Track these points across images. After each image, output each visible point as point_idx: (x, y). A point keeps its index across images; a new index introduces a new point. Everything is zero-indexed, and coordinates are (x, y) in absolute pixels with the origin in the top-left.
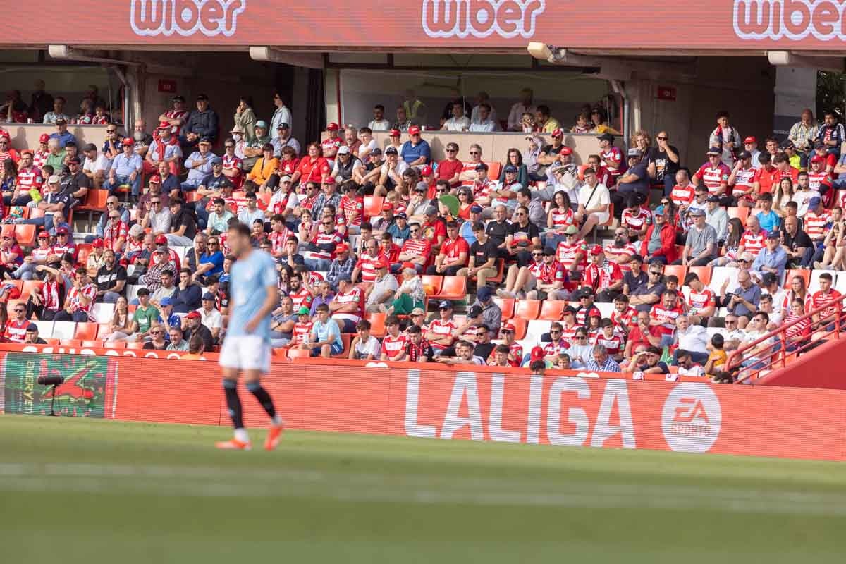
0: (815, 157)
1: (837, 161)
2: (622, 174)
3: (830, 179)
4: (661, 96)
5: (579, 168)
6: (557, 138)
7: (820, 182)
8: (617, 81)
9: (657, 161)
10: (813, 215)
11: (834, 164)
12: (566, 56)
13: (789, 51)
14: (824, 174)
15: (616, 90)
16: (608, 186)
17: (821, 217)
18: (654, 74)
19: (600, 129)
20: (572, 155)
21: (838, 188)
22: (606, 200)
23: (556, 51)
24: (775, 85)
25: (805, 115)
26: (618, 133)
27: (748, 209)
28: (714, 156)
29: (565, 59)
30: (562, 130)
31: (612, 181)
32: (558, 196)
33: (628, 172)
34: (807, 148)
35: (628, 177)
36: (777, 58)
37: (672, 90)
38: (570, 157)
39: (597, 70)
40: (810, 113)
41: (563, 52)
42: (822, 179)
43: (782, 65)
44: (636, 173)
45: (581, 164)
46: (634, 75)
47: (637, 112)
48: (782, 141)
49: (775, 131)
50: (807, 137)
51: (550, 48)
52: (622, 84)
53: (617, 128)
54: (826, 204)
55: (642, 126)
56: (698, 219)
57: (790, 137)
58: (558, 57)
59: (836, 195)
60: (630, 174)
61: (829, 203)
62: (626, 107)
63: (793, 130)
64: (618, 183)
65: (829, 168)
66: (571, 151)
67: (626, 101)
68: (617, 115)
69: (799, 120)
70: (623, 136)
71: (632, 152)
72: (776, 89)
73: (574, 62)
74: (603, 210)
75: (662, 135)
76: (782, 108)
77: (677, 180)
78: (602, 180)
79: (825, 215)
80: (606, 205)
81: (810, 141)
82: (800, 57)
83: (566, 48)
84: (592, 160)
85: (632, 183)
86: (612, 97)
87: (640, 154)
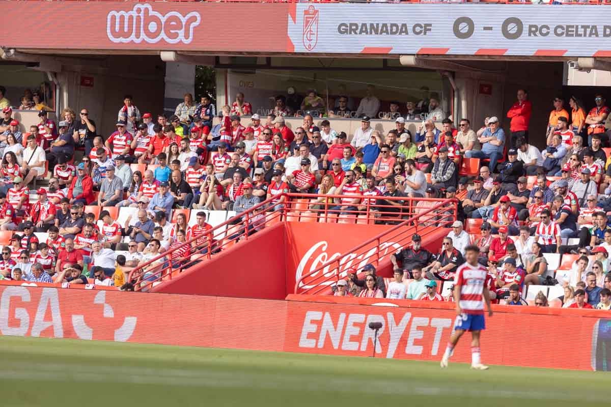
0: (194, 128)
1: (210, 130)
2: (55, 140)
3: (204, 143)
4: (82, 83)
5: (24, 135)
6: (7, 113)
7: (198, 146)
8: (51, 72)
9: (80, 130)
10: (192, 170)
11: (207, 133)
12: (15, 54)
13: (176, 51)
14: (200, 140)
15: (51, 79)
16: (44, 148)
17: (198, 171)
18: (78, 67)
19: (39, 107)
20: (18, 126)
21: (210, 150)
22: (43, 159)
23: (7, 50)
24: (165, 76)
25: (187, 97)
26: (51, 110)
27: (145, 165)
28: (122, 127)
29: (14, 56)
30: (11, 107)
31: (47, 145)
32: (8, 155)
33: (59, 138)
34: (188, 121)
35: (58, 142)
36: (167, 56)
37: (91, 79)
38: (17, 127)
39: (37, 64)
40: (191, 95)
41: (12, 51)
42: (198, 144)
43: (170, 62)
44: (65, 140)
45: (25, 132)
46: (63, 69)
47: (65, 95)
48: (170, 116)
49: (165, 109)
50: (188, 114)
51: (3, 48)
52: (55, 75)
53: (51, 106)
54: (202, 162)
55: (69, 105)
56: (109, 172)
57: (176, 113)
58: (9, 55)
59: (209, 156)
60: (60, 140)
61: (203, 161)
62: (58, 91)
63: (178, 108)
64: (52, 146)
65: (204, 136)
66: (18, 123)
67: (57, 86)
68: (51, 96)
69: (182, 101)
70: (55, 112)
71: (62, 123)
72: (166, 79)
73: (20, 58)
74: (40, 166)
75: (83, 111)
76: (170, 93)
77: (95, 144)
78: (40, 144)
79: (201, 170)
80: (43, 162)
81: (190, 116)
82: (184, 56)
83: (15, 49)
84: (33, 129)
85: (62, 146)
86: (47, 84)
87: (67, 126)
